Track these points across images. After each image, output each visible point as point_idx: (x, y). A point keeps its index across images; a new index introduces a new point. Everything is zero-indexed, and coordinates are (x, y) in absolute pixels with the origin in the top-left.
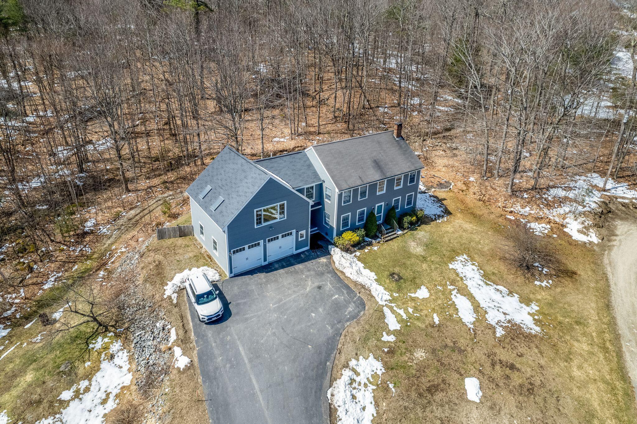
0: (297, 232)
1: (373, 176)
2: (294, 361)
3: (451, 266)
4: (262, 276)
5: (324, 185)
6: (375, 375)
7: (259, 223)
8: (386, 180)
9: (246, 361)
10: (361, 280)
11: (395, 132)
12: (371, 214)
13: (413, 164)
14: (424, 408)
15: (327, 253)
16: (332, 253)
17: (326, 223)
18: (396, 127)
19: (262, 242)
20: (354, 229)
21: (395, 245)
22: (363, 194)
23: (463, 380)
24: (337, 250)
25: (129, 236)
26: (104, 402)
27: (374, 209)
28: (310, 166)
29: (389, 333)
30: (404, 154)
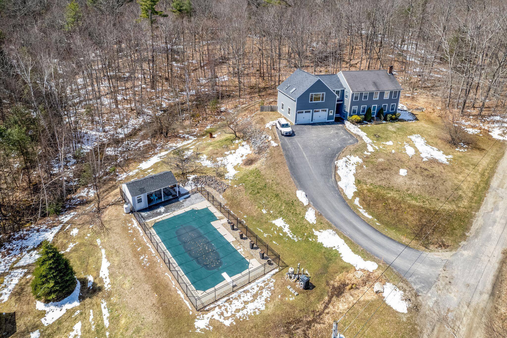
0: (329, 110)
1: (372, 89)
2: (322, 151)
3: (409, 137)
4: (310, 126)
5: (345, 91)
6: (358, 163)
7: (311, 101)
8: (379, 92)
9: (301, 148)
10: (358, 133)
11: (389, 70)
12: (369, 109)
13: (396, 87)
14: (378, 174)
15: (343, 123)
16: (345, 123)
17: (344, 111)
18: (389, 68)
19: (311, 111)
20: (359, 114)
21: (380, 126)
22: (365, 97)
23: (399, 169)
24: (349, 123)
25: (243, 114)
26: (241, 157)
27: (371, 107)
28: (339, 81)
29: (368, 152)
30: (392, 82)
